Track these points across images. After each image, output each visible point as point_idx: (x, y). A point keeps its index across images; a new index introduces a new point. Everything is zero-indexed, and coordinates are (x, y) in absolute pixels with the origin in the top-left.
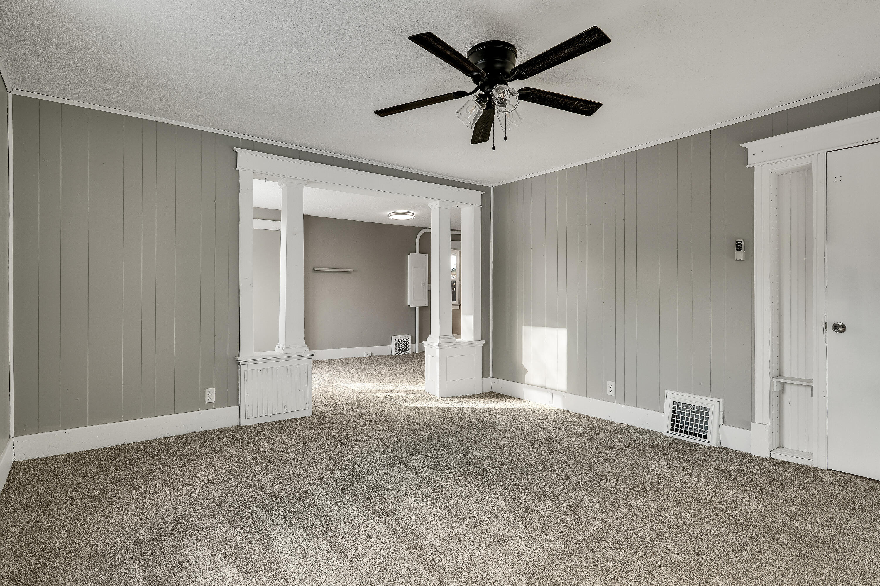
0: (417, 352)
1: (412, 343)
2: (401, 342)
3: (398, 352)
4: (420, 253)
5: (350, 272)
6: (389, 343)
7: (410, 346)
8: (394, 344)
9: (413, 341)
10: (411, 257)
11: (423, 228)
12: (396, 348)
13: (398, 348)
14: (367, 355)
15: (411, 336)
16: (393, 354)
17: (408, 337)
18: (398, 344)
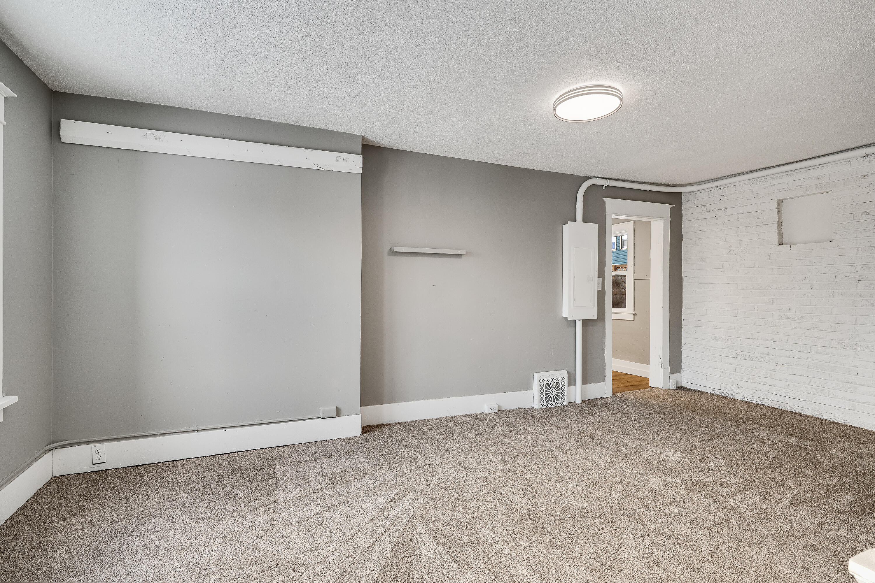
0: (578, 401)
1: (569, 385)
2: (551, 383)
3: (545, 403)
4: (584, 221)
5: (460, 256)
6: (528, 386)
7: (566, 391)
8: (538, 389)
9: (571, 381)
10: (568, 229)
11: (589, 178)
12: (542, 396)
13: (546, 395)
14: (491, 409)
15: (569, 373)
16: (537, 406)
17: (563, 375)
18: (546, 387)
